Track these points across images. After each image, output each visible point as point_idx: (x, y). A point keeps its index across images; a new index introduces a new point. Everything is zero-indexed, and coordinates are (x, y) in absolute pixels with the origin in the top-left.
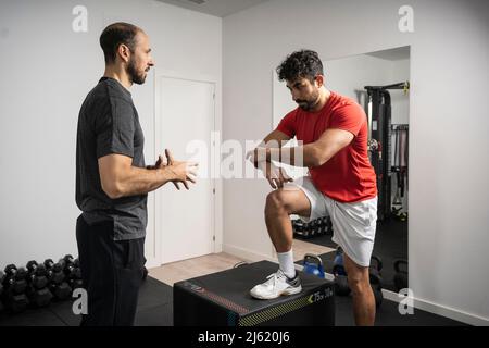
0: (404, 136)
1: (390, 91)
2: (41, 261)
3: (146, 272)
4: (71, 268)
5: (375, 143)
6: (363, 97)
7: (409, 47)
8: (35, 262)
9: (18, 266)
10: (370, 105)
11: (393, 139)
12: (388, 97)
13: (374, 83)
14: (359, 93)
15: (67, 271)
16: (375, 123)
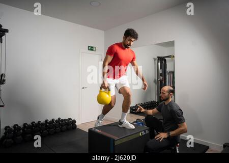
0: (172, 75)
1: (166, 58)
2: (36, 122)
3: (76, 126)
4: (48, 124)
5: (161, 78)
6: (156, 60)
7: (174, 41)
8: (34, 122)
9: (28, 124)
10: (159, 63)
11: (167, 76)
12: (165, 60)
13: (160, 56)
14: (155, 59)
15: (46, 126)
16: (161, 70)
